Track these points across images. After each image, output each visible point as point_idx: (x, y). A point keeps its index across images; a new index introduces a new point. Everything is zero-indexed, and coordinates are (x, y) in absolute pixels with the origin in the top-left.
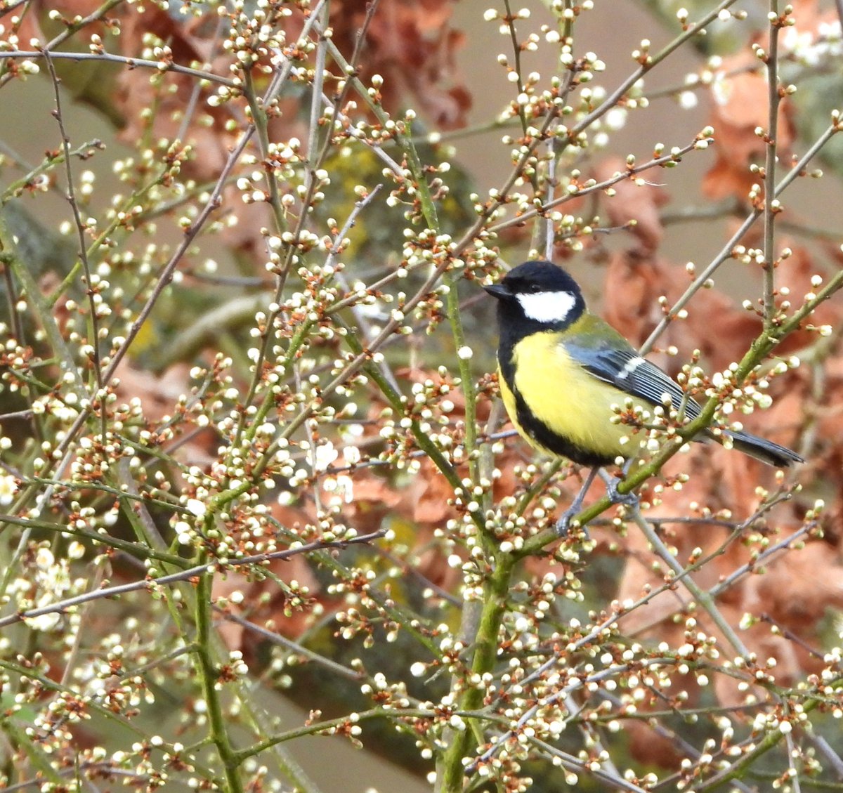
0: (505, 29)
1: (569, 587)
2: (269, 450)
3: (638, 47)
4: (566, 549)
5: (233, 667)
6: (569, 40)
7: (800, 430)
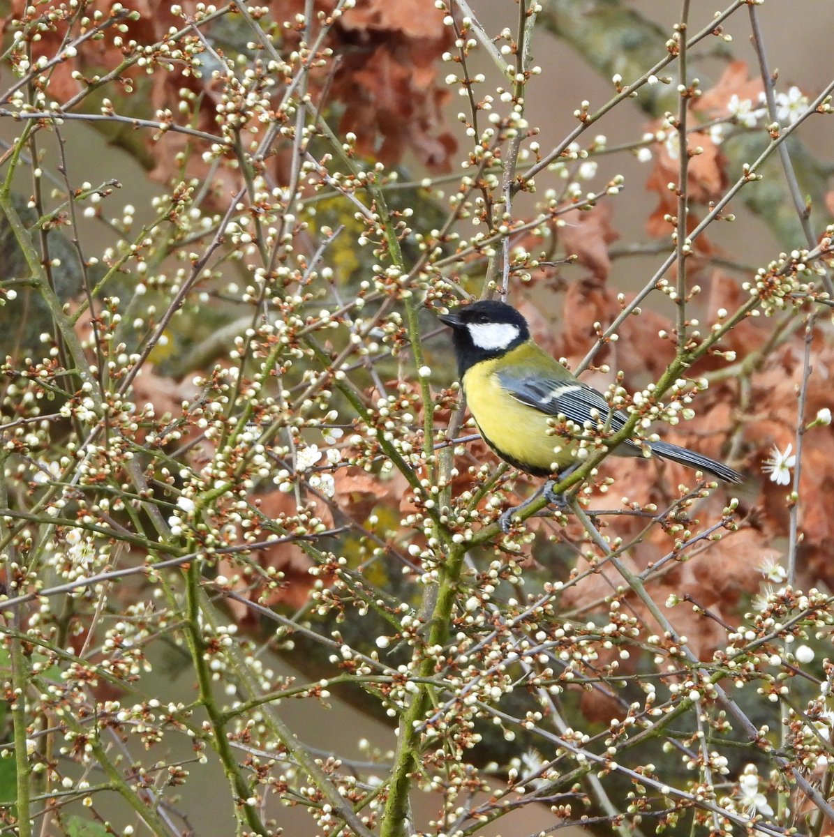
0: (463, 92)
1: (512, 573)
2: (248, 455)
3: (579, 107)
4: (508, 541)
5: (219, 640)
6: (521, 100)
7: (729, 434)
